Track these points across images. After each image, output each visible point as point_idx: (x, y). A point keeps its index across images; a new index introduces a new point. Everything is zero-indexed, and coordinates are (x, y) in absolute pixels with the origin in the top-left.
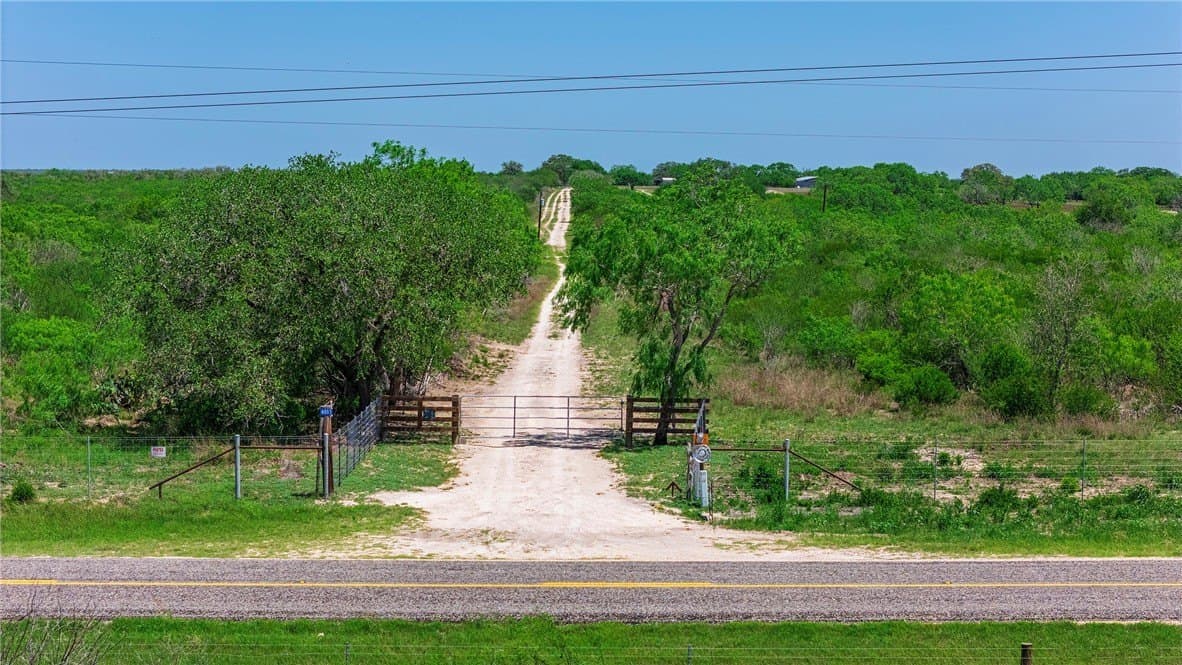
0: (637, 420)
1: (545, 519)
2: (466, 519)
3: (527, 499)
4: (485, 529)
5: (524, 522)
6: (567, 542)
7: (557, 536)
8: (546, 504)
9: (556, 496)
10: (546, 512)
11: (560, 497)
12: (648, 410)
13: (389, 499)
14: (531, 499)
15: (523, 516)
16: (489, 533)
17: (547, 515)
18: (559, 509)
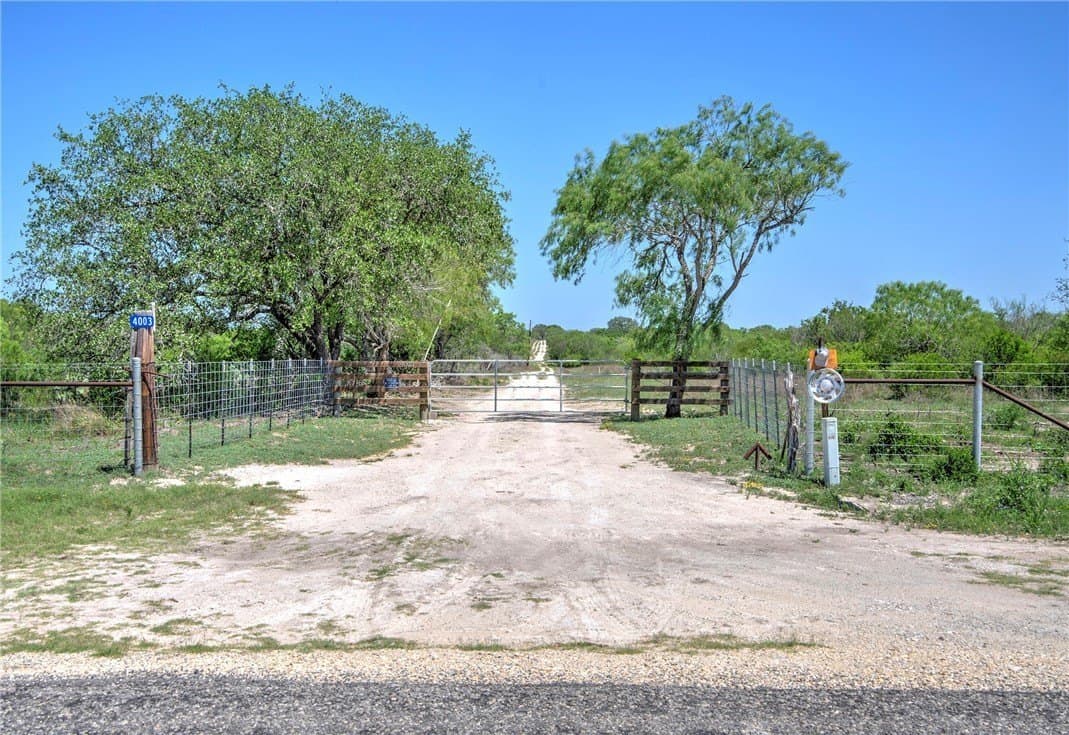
0: (646, 389)
1: (534, 509)
2: (369, 510)
3: (501, 473)
4: (399, 531)
5: (488, 517)
6: (589, 568)
7: (561, 548)
8: (535, 482)
9: (553, 470)
10: (536, 497)
11: (561, 471)
12: (658, 376)
13: (250, 475)
14: (509, 473)
15: (489, 503)
16: (406, 543)
17: (538, 502)
18: (561, 491)
